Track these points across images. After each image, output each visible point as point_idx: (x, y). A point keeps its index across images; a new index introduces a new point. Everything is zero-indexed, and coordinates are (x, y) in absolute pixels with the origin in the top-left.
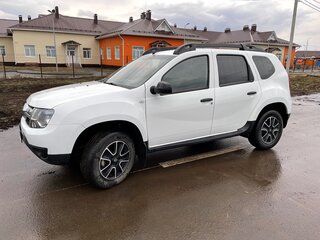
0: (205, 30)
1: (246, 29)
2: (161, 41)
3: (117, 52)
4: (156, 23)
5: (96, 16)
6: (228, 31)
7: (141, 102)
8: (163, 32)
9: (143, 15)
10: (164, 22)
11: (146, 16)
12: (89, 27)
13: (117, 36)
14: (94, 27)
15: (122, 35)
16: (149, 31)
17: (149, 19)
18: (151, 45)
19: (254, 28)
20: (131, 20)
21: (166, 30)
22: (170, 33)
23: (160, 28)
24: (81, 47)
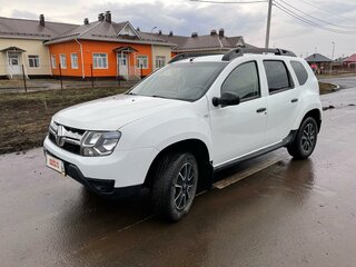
0: (171, 34)
1: (213, 33)
2: (126, 46)
3: (74, 59)
4: (118, 27)
5: (42, 17)
6: (195, 36)
7: (206, 116)
8: (127, 37)
9: (101, 17)
10: (127, 25)
11: (106, 18)
12: (34, 30)
13: (73, 41)
14: (41, 30)
15: (79, 40)
16: (110, 35)
17: (109, 21)
18: (115, 51)
19: (222, 33)
20: (86, 22)
21: (131, 34)
22: (135, 38)
23: (123, 32)
24: (27, 54)
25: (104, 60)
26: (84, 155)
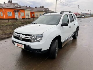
0: (29, 7)
1: (41, 7)
2: (17, 10)
4: (14, 4)
6: (36, 7)
7: (60, 29)
8: (17, 7)
9: (9, 1)
10: (17, 4)
16: (12, 6)
17: (11, 2)
18: (14, 11)
19: (43, 7)
21: (18, 6)
22: (20, 7)
23: (16, 6)
25: (11, 14)
26: (31, 42)
